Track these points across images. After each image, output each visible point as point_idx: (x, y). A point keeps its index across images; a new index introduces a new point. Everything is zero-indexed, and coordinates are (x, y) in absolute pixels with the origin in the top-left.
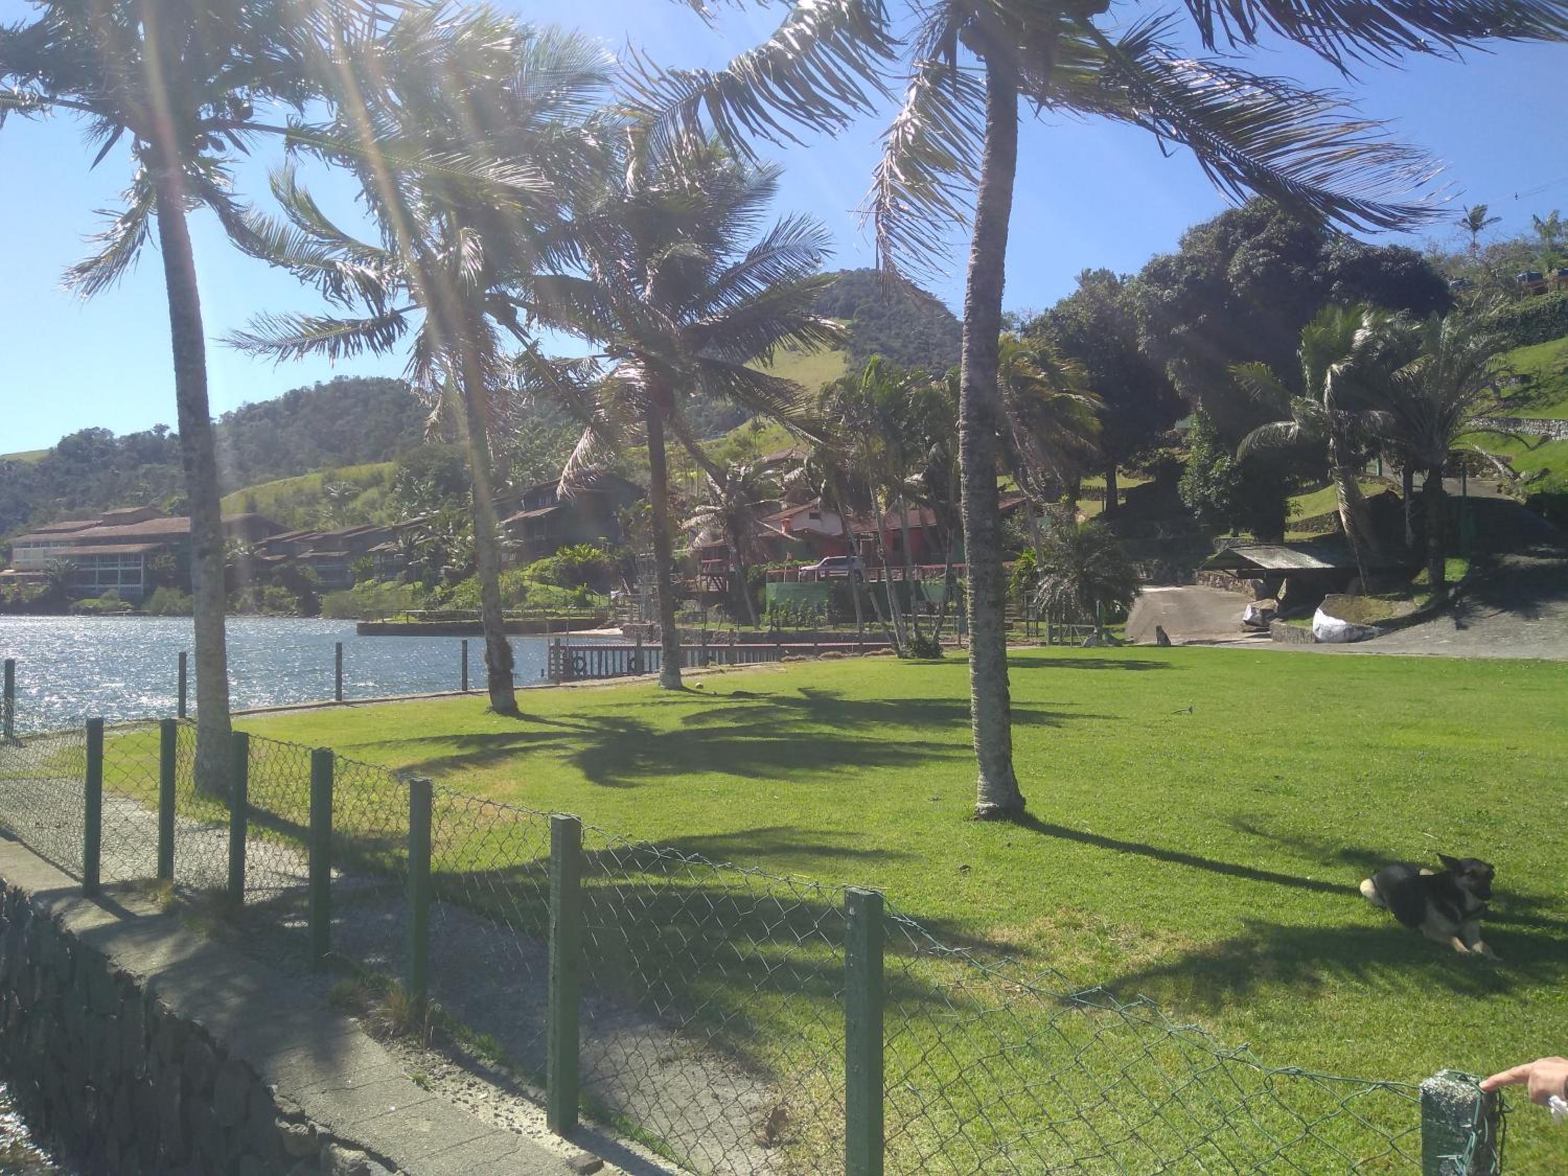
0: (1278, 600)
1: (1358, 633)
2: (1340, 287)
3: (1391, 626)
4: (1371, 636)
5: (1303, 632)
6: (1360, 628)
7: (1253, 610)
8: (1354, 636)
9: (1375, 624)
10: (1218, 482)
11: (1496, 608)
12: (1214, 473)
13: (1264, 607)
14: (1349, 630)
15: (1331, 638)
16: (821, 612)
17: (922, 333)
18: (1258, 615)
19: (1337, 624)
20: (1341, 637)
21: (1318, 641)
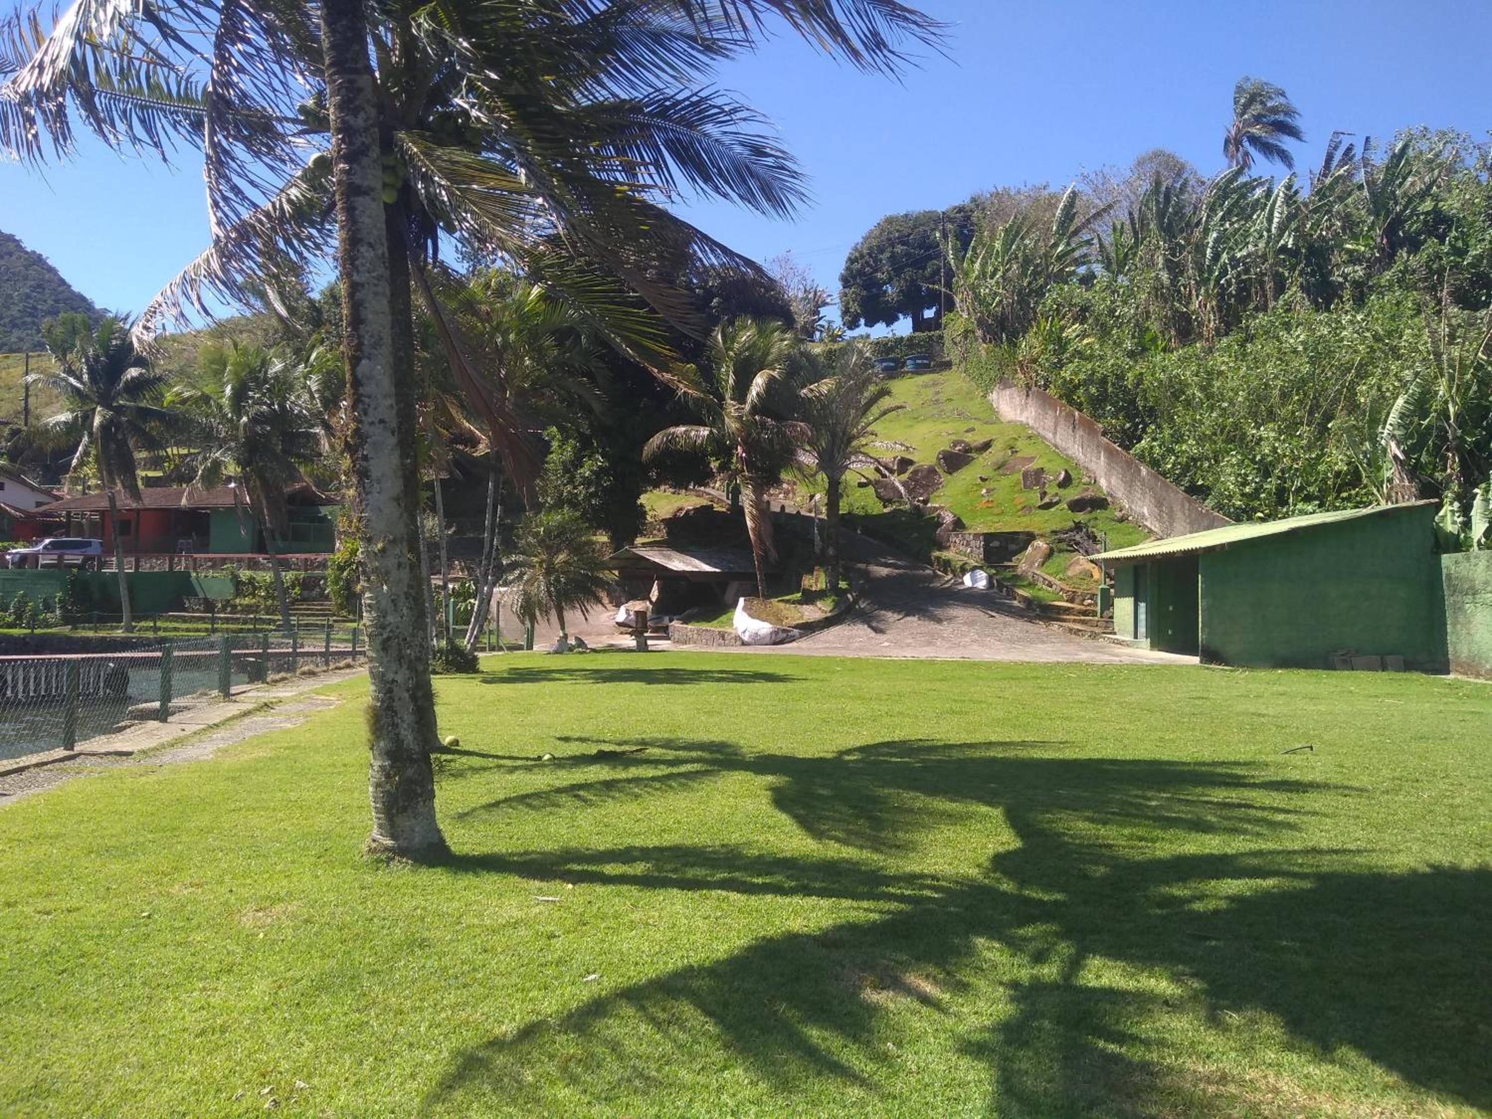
0: (651, 602)
1: (782, 635)
2: (719, 303)
3: (809, 628)
4: (792, 639)
5: (722, 636)
6: (784, 631)
7: (627, 611)
8: (780, 638)
9: (797, 627)
10: (587, 482)
11: (899, 613)
12: (586, 471)
13: (636, 609)
14: (776, 633)
15: (757, 640)
16: (48, 608)
17: (28, 297)
18: (632, 617)
19: (764, 628)
20: (767, 640)
21: (744, 644)
